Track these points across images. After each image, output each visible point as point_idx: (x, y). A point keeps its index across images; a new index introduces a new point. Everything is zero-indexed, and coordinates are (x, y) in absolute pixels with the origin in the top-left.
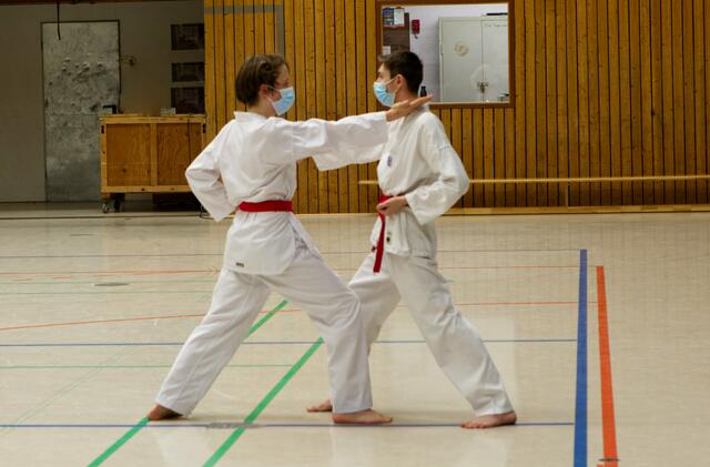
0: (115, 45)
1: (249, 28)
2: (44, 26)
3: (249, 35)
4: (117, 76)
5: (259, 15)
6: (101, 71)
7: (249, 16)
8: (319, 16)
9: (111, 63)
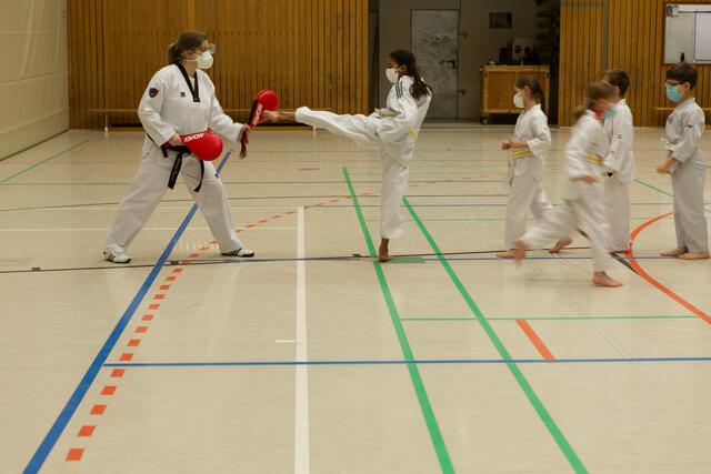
0: (455, 25)
1: (587, 15)
2: (413, 12)
3: (587, 20)
4: (456, 43)
5: (593, 8)
6: (446, 40)
7: (588, 8)
8: (629, 9)
9: (453, 36)
